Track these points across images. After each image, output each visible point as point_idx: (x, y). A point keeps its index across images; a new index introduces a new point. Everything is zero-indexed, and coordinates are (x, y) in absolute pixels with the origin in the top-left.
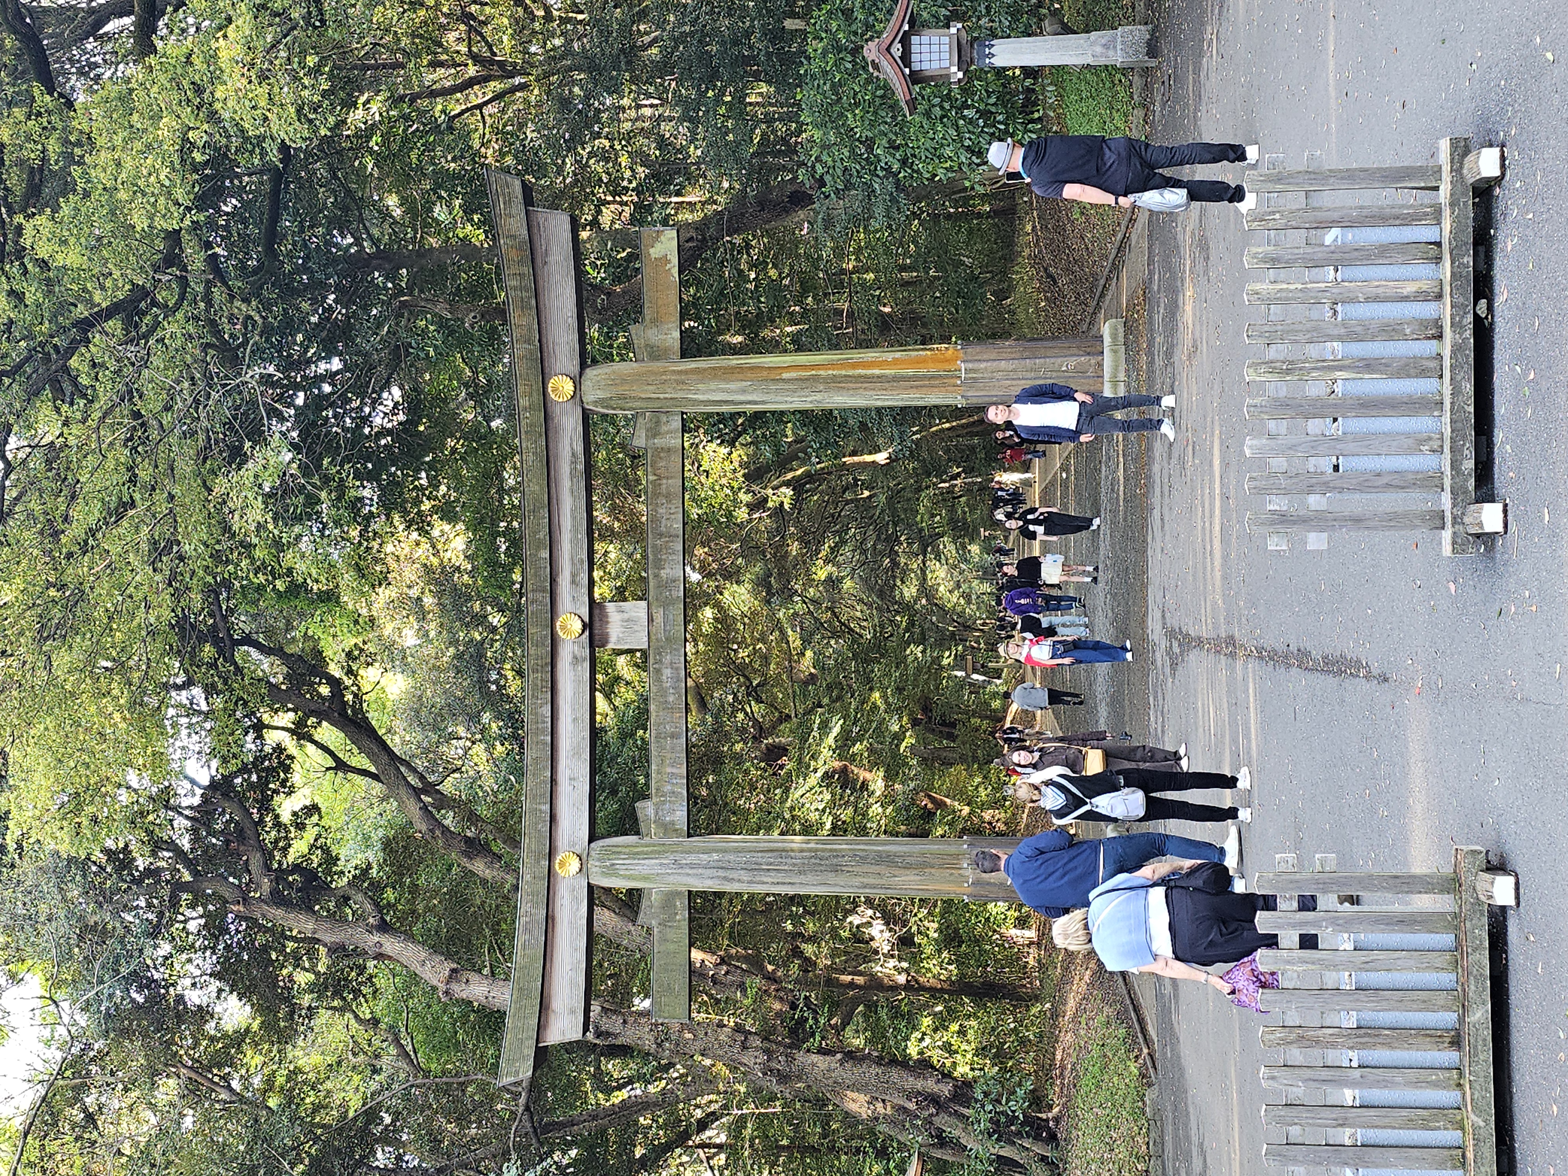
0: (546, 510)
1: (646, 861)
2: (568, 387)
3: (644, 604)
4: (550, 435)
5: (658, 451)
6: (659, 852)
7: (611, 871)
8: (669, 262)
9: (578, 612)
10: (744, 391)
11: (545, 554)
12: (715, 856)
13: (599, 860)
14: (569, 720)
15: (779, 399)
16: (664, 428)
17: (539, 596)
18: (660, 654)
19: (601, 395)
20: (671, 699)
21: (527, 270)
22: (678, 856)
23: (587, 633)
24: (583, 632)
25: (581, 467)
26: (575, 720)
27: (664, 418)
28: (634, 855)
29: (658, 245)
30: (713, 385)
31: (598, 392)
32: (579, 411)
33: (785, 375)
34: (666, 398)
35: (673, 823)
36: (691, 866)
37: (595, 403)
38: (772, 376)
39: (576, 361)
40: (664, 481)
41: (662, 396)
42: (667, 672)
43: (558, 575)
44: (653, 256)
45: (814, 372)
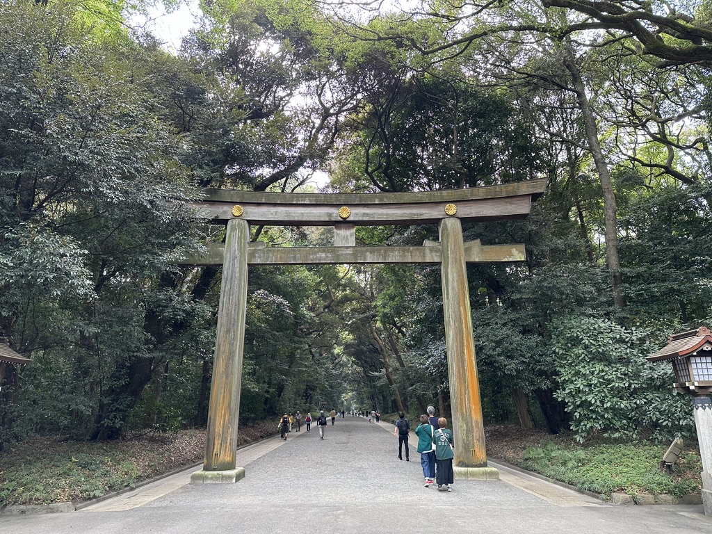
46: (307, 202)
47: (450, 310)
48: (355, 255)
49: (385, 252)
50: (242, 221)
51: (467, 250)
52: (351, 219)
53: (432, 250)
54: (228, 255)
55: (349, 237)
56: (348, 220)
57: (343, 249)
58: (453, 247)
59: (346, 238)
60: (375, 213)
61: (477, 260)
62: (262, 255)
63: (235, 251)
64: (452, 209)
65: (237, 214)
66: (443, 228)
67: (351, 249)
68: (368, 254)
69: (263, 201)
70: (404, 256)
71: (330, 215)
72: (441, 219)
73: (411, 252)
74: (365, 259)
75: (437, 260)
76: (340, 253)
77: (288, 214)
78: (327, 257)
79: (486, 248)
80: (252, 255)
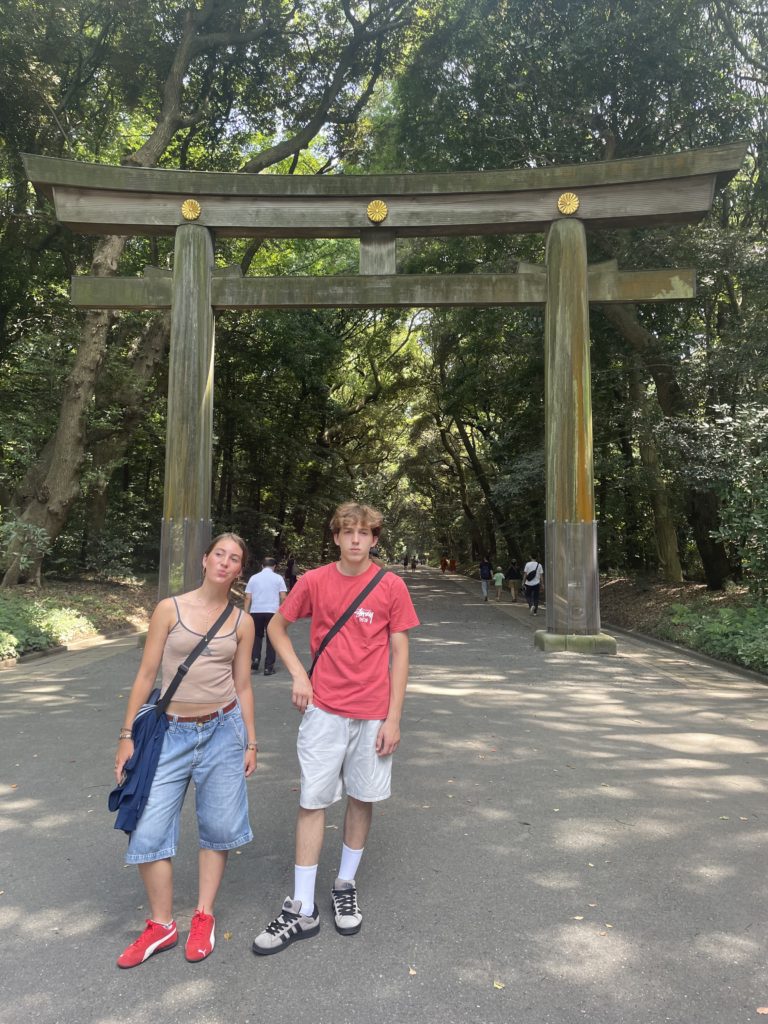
0: (470, 191)
1: (192, 271)
2: (570, 209)
3: (394, 272)
4: (530, 195)
5: (515, 284)
6: (199, 281)
7: (185, 243)
8: (668, 292)
9: (389, 218)
10: (563, 349)
11: (435, 190)
12: (195, 325)
13: (194, 233)
14: (304, 211)
15: (556, 378)
16: (533, 288)
17: (402, 185)
18: (354, 285)
19: (563, 235)
20: (319, 293)
21: (667, 174)
22: (196, 295)
23: (372, 225)
24: (373, 222)
25: (504, 220)
26: (303, 215)
27: (541, 288)
28: (197, 260)
29: (682, 283)
30: (568, 325)
31: (565, 234)
32: (550, 219)
33: (575, 382)
34: (558, 287)
35: (223, 294)
36: (188, 306)
37: (556, 232)
38: (574, 372)
39: (589, 216)
40: (491, 288)
41: (561, 284)
42: (340, 290)
43: (418, 201)
44: (672, 279)
45: (577, 405)
46: (311, 192)
47: (555, 387)
48: (394, 290)
49: (448, 285)
50: (199, 229)
51: (594, 281)
52: (389, 223)
53: (530, 279)
54: (179, 290)
55: (385, 258)
56: (383, 225)
57: (373, 279)
58: (568, 273)
59: (380, 260)
60: (430, 213)
61: (609, 298)
62: (236, 290)
63: (189, 282)
64: (570, 203)
65: (190, 215)
66: (552, 240)
67: (388, 280)
68: (418, 289)
69: (234, 191)
70: (479, 291)
71: (351, 216)
72: (549, 223)
73: (494, 285)
74: (412, 297)
75: (537, 298)
76: (369, 286)
77: (278, 216)
78: (347, 294)
79: (626, 276)
80: (219, 291)
